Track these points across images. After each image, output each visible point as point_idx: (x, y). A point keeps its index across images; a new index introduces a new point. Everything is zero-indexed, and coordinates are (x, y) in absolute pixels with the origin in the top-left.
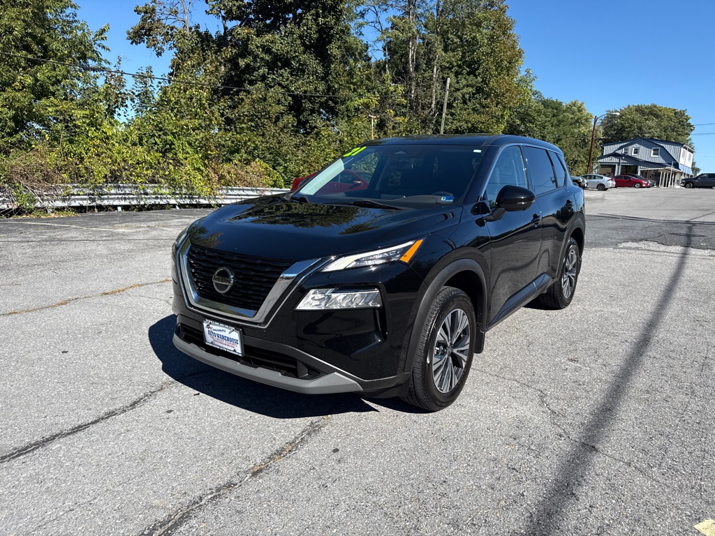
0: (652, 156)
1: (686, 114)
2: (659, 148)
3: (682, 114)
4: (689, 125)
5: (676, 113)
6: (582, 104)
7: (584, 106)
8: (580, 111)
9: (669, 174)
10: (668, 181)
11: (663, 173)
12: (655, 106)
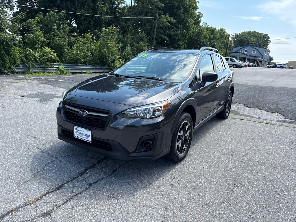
0: (253, 53)
1: (268, 36)
2: (256, 50)
3: (266, 35)
4: (269, 40)
5: (264, 35)
6: (225, 29)
7: (226, 30)
8: (224, 33)
9: (259, 61)
10: (259, 64)
11: (257, 61)
12: (255, 32)
